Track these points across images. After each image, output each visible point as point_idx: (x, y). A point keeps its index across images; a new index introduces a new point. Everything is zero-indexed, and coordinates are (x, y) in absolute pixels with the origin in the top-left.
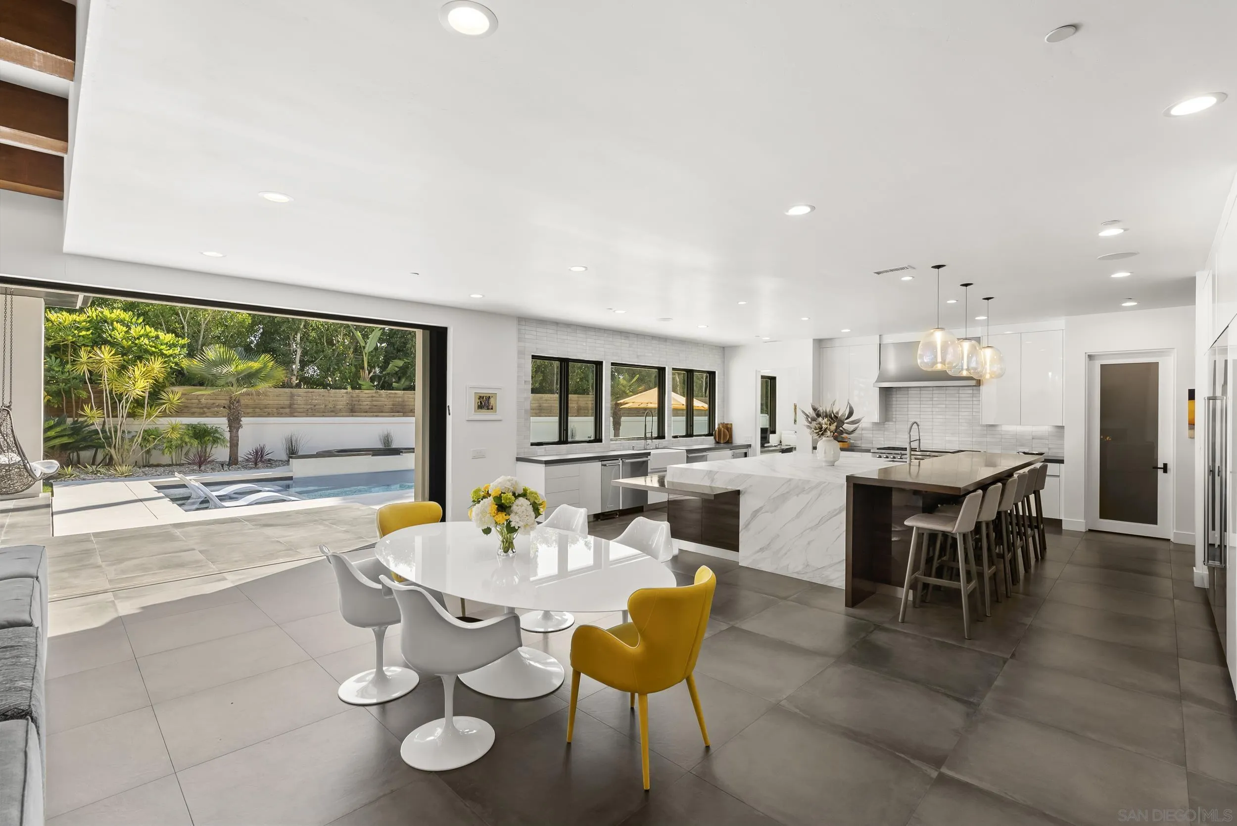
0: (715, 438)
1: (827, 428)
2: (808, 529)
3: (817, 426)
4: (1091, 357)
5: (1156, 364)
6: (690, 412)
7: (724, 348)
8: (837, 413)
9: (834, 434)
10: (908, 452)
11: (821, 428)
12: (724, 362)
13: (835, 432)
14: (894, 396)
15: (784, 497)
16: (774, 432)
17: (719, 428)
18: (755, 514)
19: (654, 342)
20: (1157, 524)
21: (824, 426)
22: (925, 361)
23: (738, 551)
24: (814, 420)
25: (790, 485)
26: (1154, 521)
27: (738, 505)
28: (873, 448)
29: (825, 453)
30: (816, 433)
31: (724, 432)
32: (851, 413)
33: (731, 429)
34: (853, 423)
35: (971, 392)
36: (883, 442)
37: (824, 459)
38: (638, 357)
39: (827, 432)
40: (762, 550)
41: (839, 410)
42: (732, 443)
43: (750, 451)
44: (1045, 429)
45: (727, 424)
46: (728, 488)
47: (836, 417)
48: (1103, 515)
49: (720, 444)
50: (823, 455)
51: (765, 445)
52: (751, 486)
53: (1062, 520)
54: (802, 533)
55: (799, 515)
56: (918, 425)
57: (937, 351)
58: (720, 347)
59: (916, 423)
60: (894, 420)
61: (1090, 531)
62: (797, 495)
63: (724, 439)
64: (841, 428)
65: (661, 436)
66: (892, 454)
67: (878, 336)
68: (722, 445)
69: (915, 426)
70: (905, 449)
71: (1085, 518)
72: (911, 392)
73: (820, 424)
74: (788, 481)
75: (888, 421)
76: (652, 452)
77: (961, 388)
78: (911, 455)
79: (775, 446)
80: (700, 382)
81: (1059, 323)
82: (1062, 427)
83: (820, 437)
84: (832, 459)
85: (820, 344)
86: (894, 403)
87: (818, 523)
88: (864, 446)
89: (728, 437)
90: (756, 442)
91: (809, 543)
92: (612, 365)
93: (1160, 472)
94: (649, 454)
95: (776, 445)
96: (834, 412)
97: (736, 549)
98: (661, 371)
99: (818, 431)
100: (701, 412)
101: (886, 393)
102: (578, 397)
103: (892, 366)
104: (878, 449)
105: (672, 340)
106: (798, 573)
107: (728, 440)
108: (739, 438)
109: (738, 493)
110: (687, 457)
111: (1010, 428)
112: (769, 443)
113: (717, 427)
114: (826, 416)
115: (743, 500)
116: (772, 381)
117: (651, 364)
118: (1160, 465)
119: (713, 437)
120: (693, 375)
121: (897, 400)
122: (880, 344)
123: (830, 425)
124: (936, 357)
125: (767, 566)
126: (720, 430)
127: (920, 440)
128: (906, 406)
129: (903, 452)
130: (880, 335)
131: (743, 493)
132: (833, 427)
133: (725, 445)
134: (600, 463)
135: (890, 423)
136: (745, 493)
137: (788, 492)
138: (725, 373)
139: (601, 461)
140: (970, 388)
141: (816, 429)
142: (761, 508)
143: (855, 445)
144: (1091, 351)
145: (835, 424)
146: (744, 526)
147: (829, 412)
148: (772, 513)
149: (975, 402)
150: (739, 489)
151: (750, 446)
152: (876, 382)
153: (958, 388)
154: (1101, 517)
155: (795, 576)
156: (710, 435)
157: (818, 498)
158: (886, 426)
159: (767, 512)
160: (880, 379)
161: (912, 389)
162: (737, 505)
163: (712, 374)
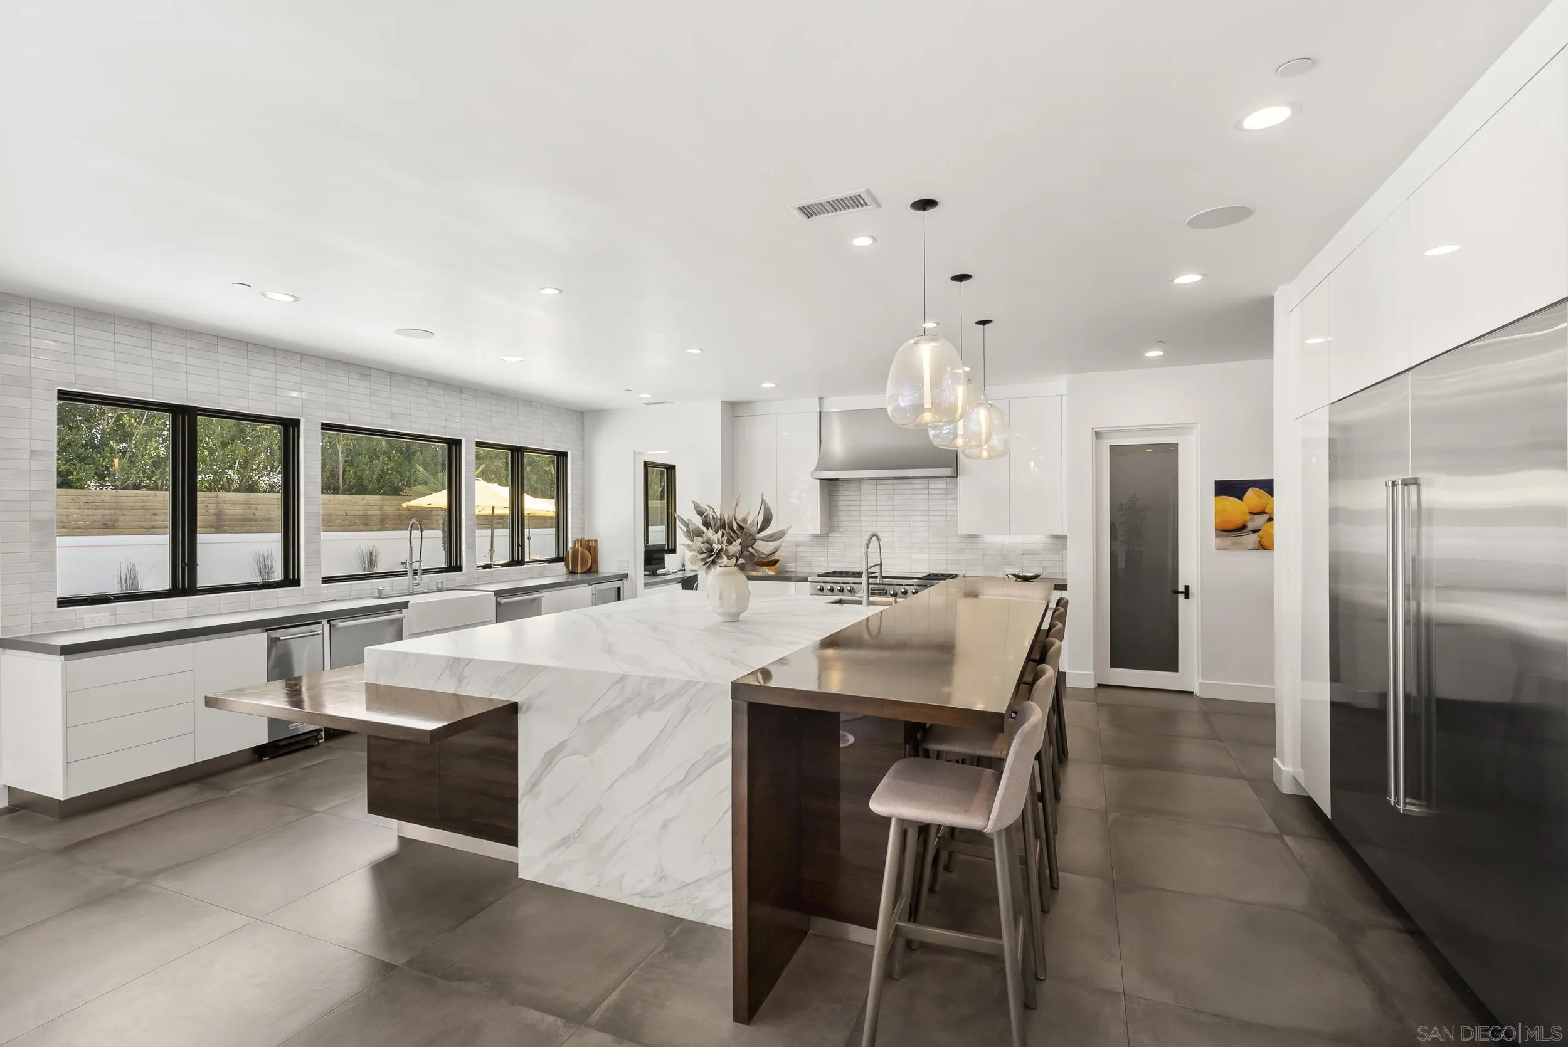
0: (567, 566)
1: (721, 550)
2: (663, 792)
3: (704, 547)
4: (1098, 435)
5: (1176, 445)
6: (517, 521)
7: (582, 413)
8: (744, 520)
9: (737, 561)
10: (864, 579)
11: (711, 551)
12: (582, 438)
13: (741, 556)
14: (841, 493)
15: (611, 718)
16: (673, 551)
17: (574, 548)
18: (551, 757)
19: (431, 390)
20: (1177, 671)
21: (717, 547)
22: (902, 404)
23: (517, 846)
24: (700, 534)
25: (623, 688)
26: (1172, 666)
27: (514, 738)
28: (812, 574)
29: (721, 598)
30: (703, 560)
31: (583, 554)
32: (767, 521)
33: (595, 548)
34: (772, 538)
35: (943, 486)
36: (826, 565)
37: (720, 610)
38: (393, 415)
39: (721, 557)
40: (565, 842)
41: (748, 514)
42: (596, 572)
43: (626, 585)
44: (1037, 539)
45: (589, 541)
46: (492, 697)
47: (741, 528)
48: (1115, 663)
49: (576, 576)
50: (718, 601)
51: (658, 572)
52: (541, 693)
53: (1065, 673)
54: (649, 803)
55: (643, 759)
56: (879, 540)
57: (923, 385)
58: (576, 411)
59: (877, 536)
60: (841, 529)
61: (1099, 685)
62: (640, 713)
63: (582, 567)
64: (750, 549)
65: (454, 566)
66: (839, 583)
67: (818, 400)
68: (579, 577)
69: (874, 538)
70: (859, 575)
71: (1094, 669)
72: (865, 487)
73: (709, 542)
74: (618, 682)
75: (833, 532)
76: (413, 600)
77: (931, 481)
78: (869, 584)
79: (673, 573)
80: (539, 470)
81: (1060, 384)
82: (1064, 537)
83: (709, 567)
84: (734, 610)
85: (734, 410)
86: (841, 503)
87: (685, 778)
88: (800, 569)
89: (590, 562)
90: (636, 568)
91: (665, 826)
92: (322, 429)
93: (1181, 597)
94: (405, 605)
95: (675, 571)
96: (739, 518)
97: (511, 839)
98: (454, 445)
99: (704, 556)
100: (541, 521)
101: (830, 487)
102: (382, 500)
103: (838, 446)
104: (819, 576)
105: (476, 390)
106: (641, 895)
107: (591, 567)
108: (608, 565)
109: (512, 710)
110: (498, 604)
111: (994, 539)
112: (664, 568)
113: (570, 545)
114: (723, 526)
115: (525, 725)
116: (670, 471)
117: (428, 432)
118: (1181, 588)
119: (564, 563)
120: (522, 457)
121: (846, 497)
122: (820, 413)
123: (730, 542)
124: (922, 397)
125: (575, 881)
126: (575, 551)
127: (881, 564)
128: (858, 508)
129: (857, 580)
130: (820, 399)
131: (524, 709)
132: (735, 548)
133: (585, 577)
134: (265, 634)
135: (837, 535)
136: (529, 708)
137: (620, 707)
138: (585, 455)
139: (267, 630)
140: (944, 480)
141: (702, 553)
142: (562, 745)
143: (787, 570)
144: (1100, 425)
145: (739, 541)
146: (530, 786)
147: (728, 518)
148: (585, 756)
149: (950, 502)
150: (513, 700)
151: (626, 576)
152: (815, 470)
153: (926, 481)
154: (1112, 666)
155: (636, 902)
156: (558, 560)
157: (683, 719)
158: (831, 539)
159: (574, 754)
160: (820, 467)
161: (866, 482)
162: (512, 737)
163: (562, 456)
